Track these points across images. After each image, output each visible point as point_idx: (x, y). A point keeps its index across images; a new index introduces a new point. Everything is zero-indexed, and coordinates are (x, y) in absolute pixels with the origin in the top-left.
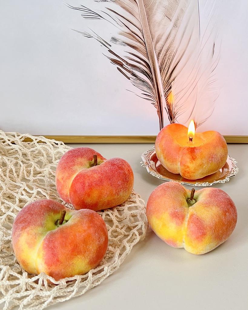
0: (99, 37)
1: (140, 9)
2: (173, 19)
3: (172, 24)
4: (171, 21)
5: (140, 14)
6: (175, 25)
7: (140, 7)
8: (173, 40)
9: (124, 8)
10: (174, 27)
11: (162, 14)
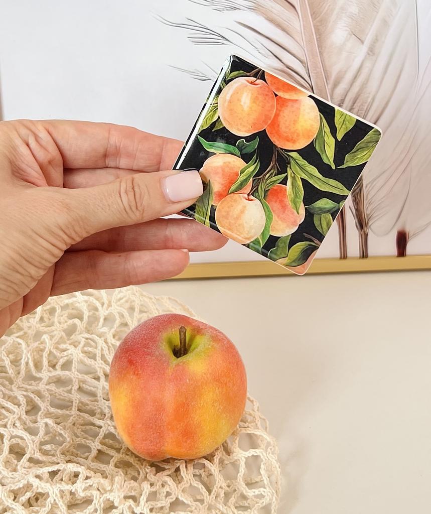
1: (303, 21)
2: (367, 39)
3: (364, 49)
4: (363, 42)
5: (303, 32)
6: (371, 51)
7: (302, 18)
8: (367, 80)
9: (272, 21)
10: (368, 54)
11: (347, 30)
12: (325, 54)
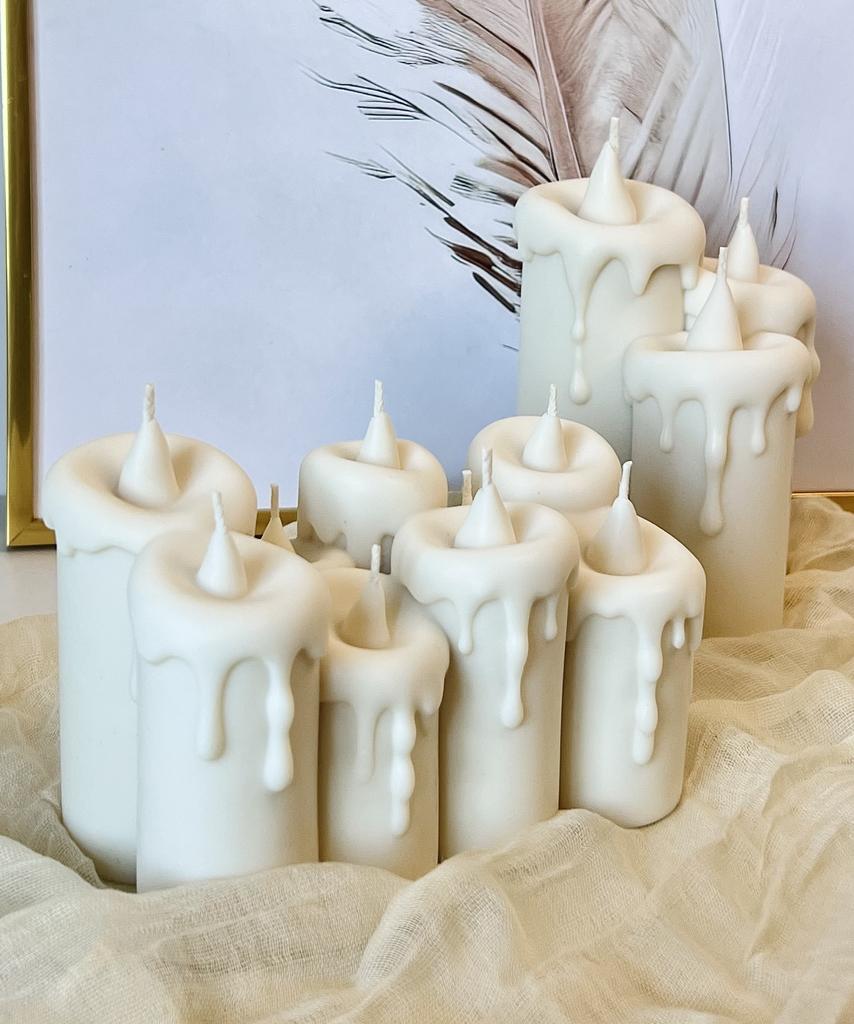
0: (414, 177)
1: (544, 85)
2: (648, 115)
3: (643, 132)
4: (641, 122)
5: (544, 102)
6: (655, 135)
7: (543, 79)
9: (494, 82)
10: (651, 140)
11: (614, 100)
12: (580, 139)
